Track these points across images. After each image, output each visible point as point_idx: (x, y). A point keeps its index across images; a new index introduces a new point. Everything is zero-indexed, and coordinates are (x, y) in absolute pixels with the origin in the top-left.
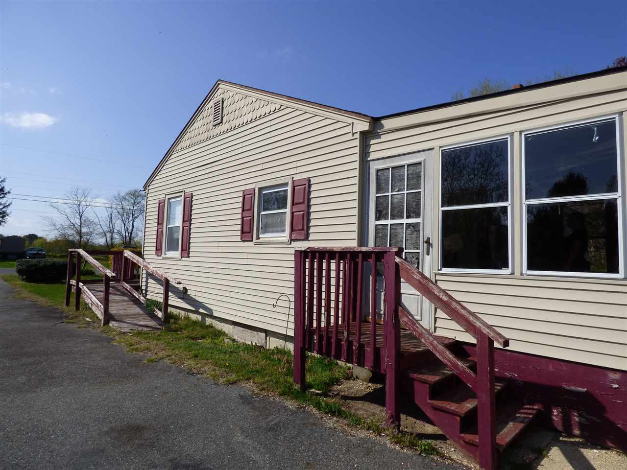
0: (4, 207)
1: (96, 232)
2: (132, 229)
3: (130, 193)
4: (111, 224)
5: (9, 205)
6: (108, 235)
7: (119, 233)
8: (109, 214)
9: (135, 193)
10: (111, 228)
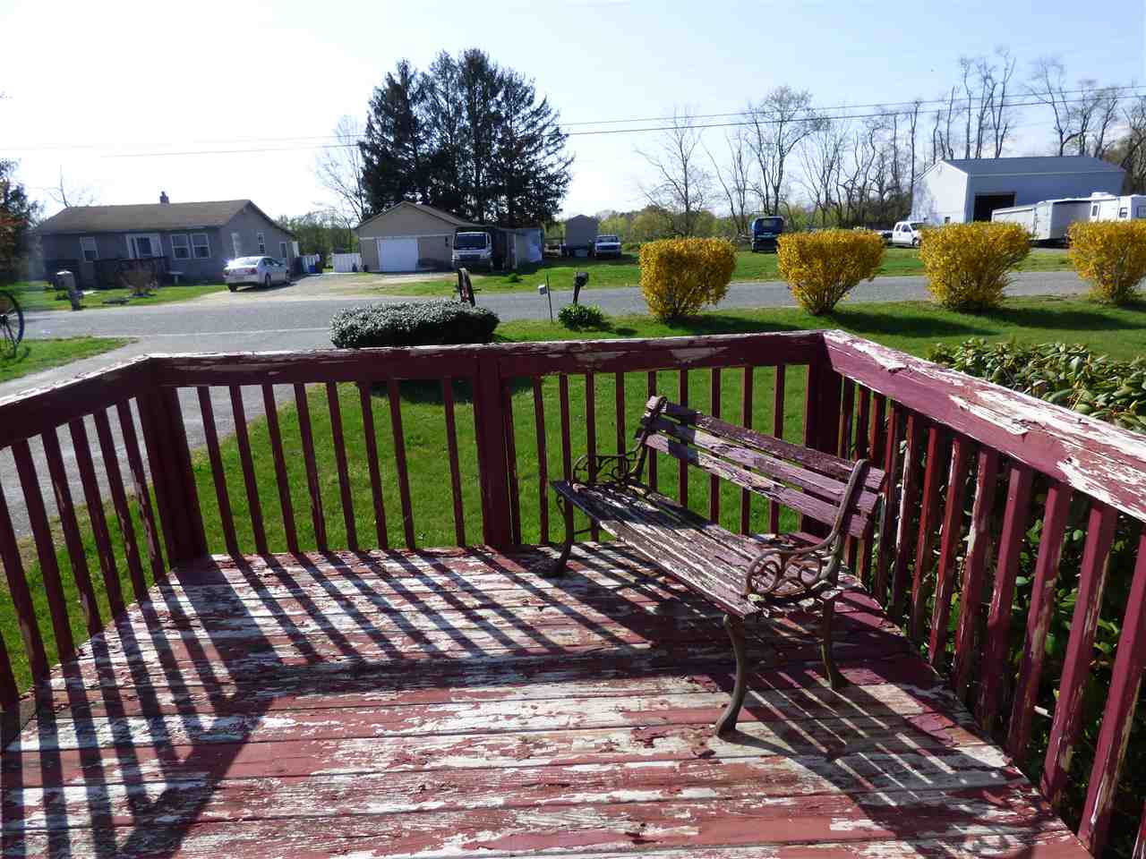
0: (567, 164)
1: (710, 193)
2: (780, 178)
3: (773, 98)
4: (739, 172)
5: (572, 160)
6: (735, 196)
7: (756, 189)
8: (736, 151)
9: (782, 97)
10: (741, 183)
